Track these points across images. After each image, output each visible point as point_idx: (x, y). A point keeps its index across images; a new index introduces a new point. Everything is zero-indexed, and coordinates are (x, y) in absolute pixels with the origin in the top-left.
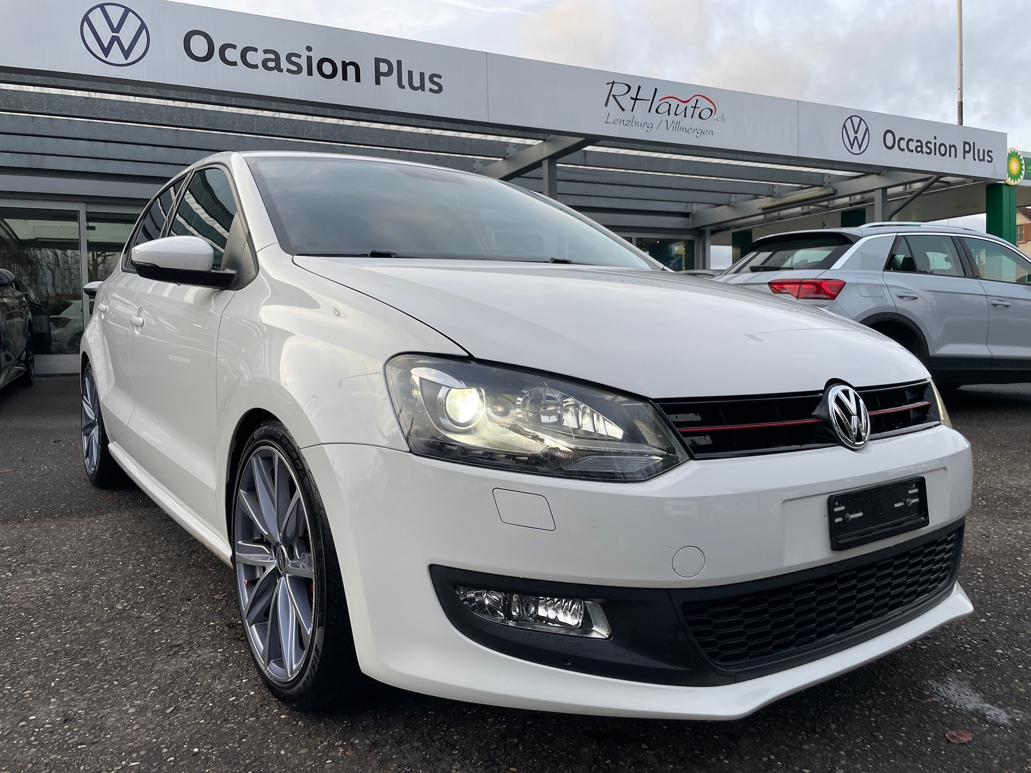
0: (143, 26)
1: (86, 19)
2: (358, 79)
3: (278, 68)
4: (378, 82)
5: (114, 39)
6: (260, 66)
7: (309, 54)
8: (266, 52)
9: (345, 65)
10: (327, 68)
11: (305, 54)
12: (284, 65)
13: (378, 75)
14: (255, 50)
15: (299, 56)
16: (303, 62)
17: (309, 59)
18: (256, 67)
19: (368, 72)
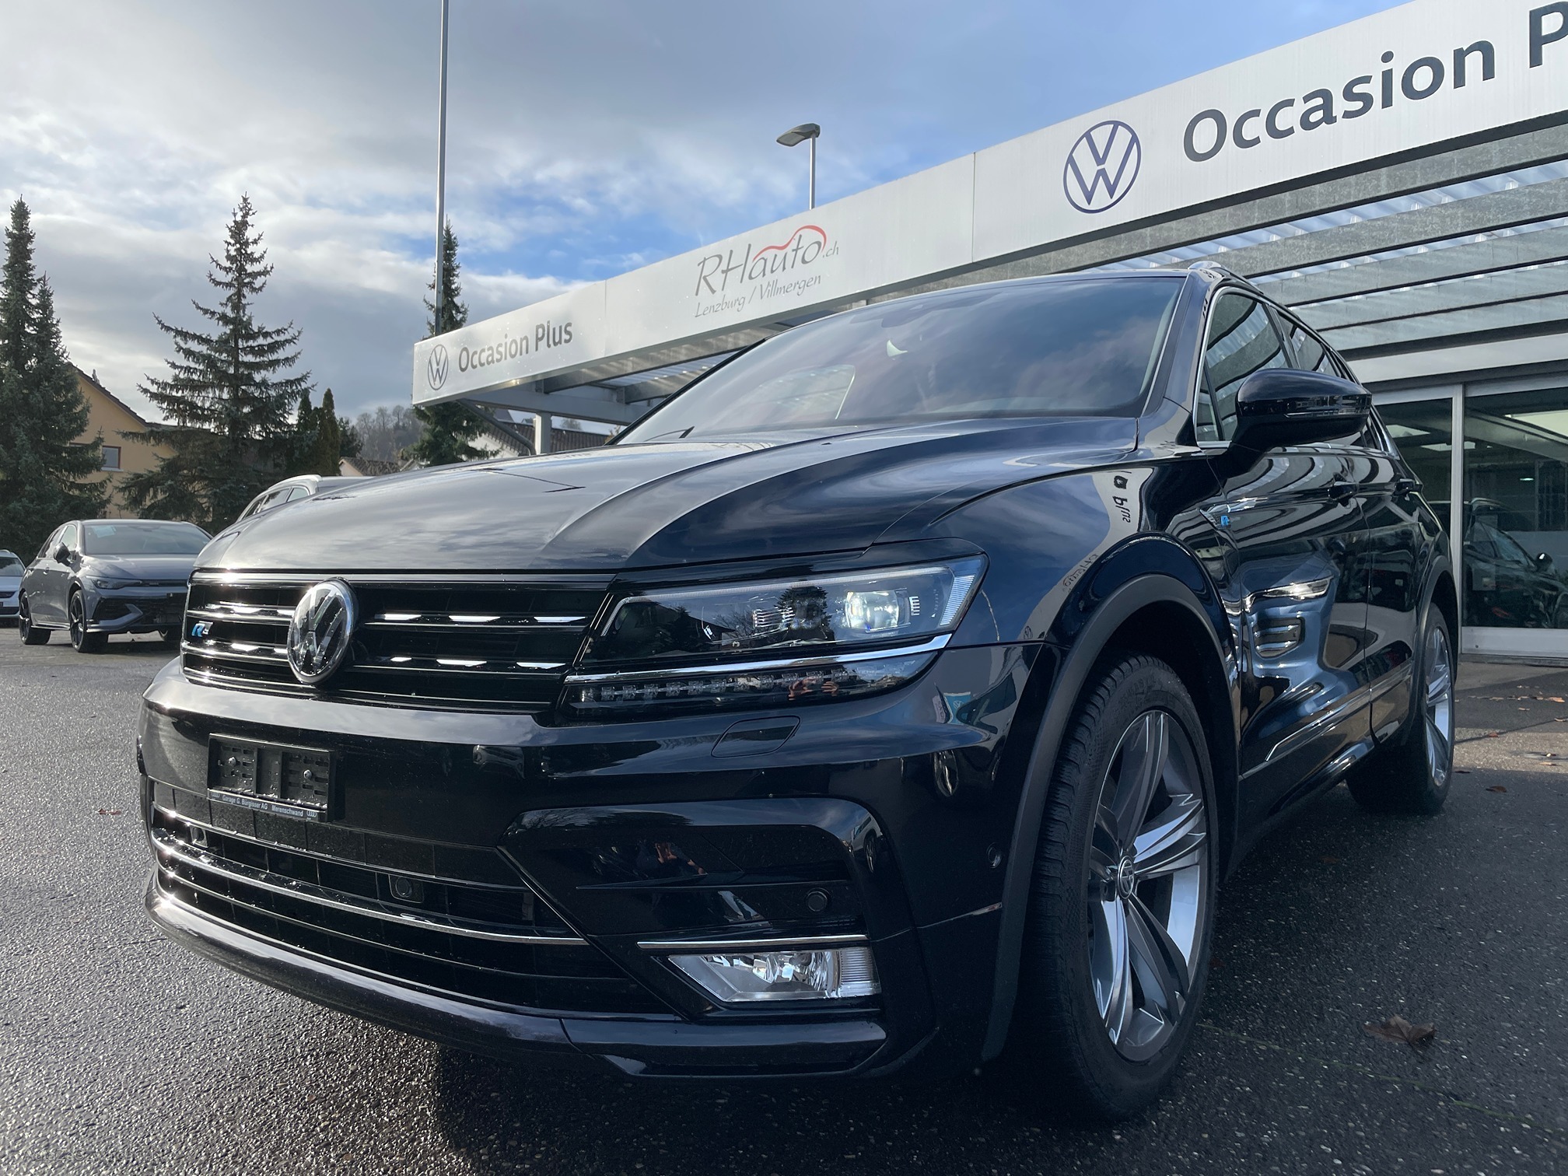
0: (1135, 139)
1: (1071, 161)
2: (1488, 72)
3: (1329, 119)
4: (1535, 60)
5: (1102, 173)
6: (1298, 128)
7: (1387, 66)
8: (1307, 99)
9: (1460, 56)
10: (1423, 78)
11: (1377, 71)
12: (1340, 105)
13: (1537, 41)
14: (1289, 103)
15: (1366, 80)
16: (1375, 89)
17: (1387, 76)
18: (1290, 131)
19: (1512, 49)
